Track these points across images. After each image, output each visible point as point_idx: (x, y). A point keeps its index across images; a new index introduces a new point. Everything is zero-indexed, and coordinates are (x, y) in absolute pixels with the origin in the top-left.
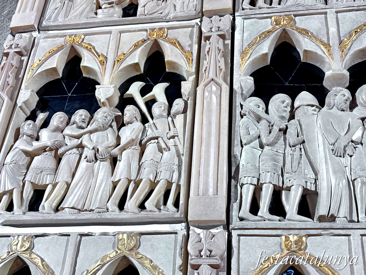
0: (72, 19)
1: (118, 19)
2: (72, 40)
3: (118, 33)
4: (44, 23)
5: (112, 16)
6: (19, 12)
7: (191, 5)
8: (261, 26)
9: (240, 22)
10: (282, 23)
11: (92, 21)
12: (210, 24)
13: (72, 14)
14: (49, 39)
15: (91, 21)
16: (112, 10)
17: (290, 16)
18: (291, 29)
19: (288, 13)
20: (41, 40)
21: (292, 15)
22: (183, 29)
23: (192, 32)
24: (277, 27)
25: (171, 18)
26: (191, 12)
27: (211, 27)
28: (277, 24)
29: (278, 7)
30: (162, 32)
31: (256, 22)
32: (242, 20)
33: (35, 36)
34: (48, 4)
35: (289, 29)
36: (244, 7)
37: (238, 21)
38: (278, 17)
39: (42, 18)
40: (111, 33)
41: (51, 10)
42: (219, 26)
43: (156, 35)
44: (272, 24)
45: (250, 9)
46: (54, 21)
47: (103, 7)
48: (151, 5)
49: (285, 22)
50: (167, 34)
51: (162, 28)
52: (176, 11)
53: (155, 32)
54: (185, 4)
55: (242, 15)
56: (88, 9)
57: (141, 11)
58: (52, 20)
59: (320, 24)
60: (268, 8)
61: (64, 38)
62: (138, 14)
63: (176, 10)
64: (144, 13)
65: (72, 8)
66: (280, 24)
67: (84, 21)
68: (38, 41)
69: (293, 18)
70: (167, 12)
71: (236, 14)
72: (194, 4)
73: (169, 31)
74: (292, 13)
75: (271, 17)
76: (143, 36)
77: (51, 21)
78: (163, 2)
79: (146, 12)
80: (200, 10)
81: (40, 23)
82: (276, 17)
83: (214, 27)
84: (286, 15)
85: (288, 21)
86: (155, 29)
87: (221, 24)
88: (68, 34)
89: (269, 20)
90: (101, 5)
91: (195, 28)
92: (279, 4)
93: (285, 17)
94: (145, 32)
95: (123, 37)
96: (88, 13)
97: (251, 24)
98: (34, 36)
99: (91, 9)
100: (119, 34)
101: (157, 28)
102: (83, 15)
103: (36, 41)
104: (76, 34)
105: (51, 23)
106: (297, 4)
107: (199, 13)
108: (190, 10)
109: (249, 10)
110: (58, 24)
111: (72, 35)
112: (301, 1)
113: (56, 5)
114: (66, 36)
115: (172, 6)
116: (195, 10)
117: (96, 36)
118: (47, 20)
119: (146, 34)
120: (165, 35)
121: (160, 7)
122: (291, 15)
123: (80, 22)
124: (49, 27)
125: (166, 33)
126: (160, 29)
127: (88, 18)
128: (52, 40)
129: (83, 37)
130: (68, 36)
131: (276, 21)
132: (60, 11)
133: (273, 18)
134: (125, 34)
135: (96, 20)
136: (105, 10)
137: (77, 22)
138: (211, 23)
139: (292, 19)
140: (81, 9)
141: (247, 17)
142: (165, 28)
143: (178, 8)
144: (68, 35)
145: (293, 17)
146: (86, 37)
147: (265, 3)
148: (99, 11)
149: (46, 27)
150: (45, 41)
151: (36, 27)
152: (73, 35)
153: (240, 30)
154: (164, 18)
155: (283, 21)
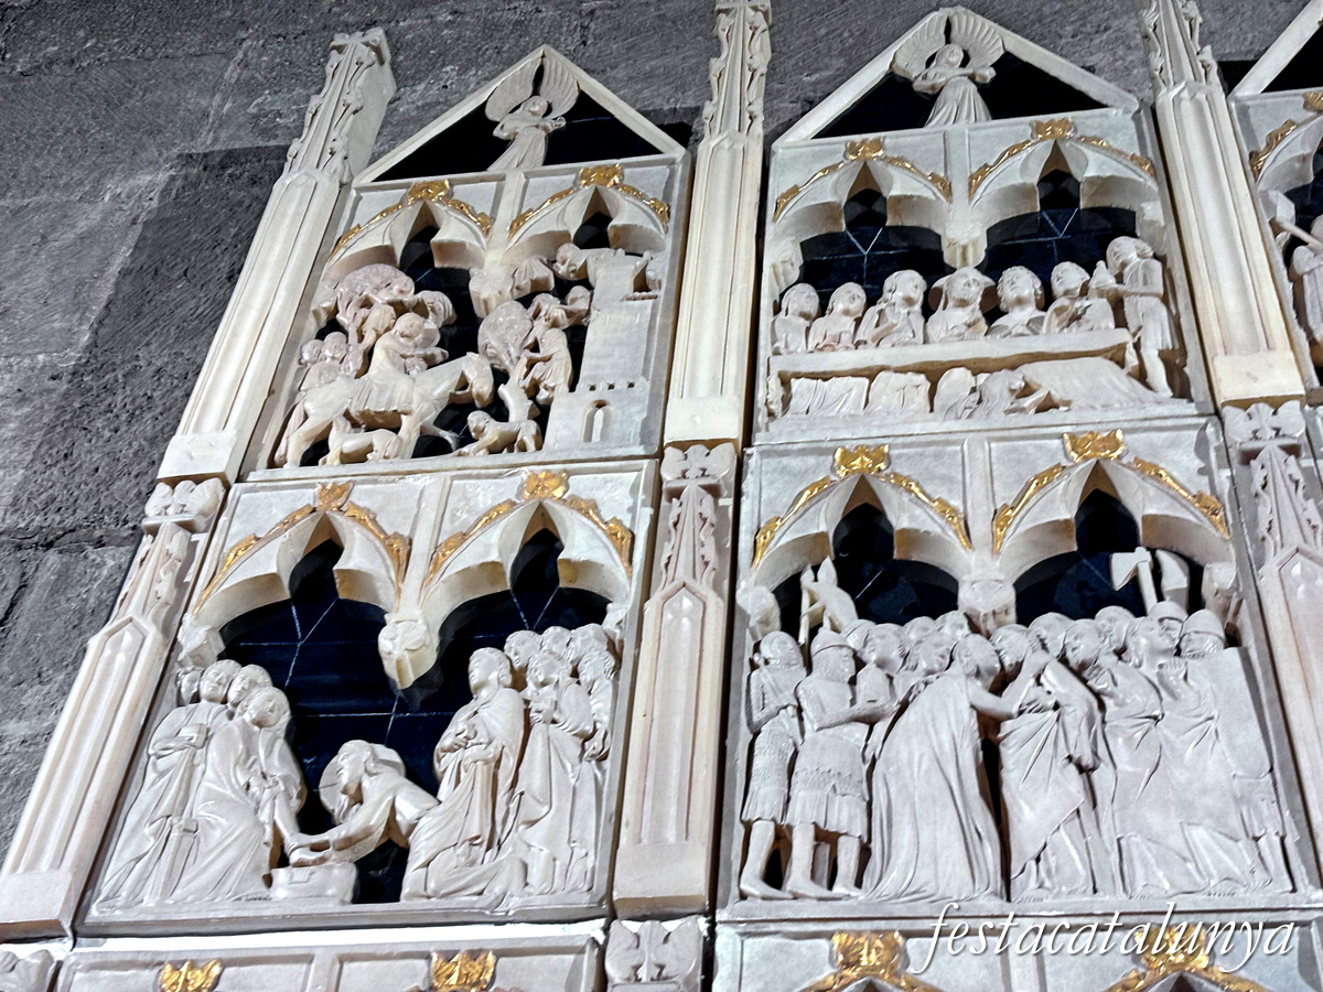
0: (189, 900)
1: (339, 909)
2: (181, 980)
3: (333, 964)
4: (95, 913)
5: (318, 896)
6: (15, 868)
7: (576, 871)
8: (798, 966)
9: (730, 948)
10: (864, 961)
11: (250, 913)
12: (633, 952)
13: (189, 882)
14: (106, 973)
15: (250, 911)
16: (319, 874)
17: (888, 938)
18: (892, 983)
19: (883, 925)
20: (78, 976)
21: (896, 934)
22: (549, 957)
23: (576, 967)
24: (848, 972)
25: (511, 913)
26: (574, 897)
27: (635, 963)
28: (847, 965)
29: (853, 894)
30: (479, 968)
31: (780, 948)
32: (738, 939)
33: (61, 958)
34: (115, 840)
35: (885, 983)
36: (744, 886)
37: (726, 940)
38: (851, 939)
39: (89, 893)
40: (311, 961)
41: (120, 865)
42: (661, 962)
43: (459, 979)
44: (832, 961)
45: (764, 898)
46: (126, 907)
47: (294, 858)
48: (447, 862)
49: (873, 957)
50: (494, 972)
51: (480, 951)
52: (527, 889)
53: (456, 963)
54: (558, 863)
55: (739, 919)
56: (241, 866)
57: (415, 883)
58: (121, 901)
59: (984, 972)
60: (821, 899)
61: (156, 970)
62: (406, 890)
63: (527, 884)
64: (425, 889)
65: (191, 860)
66: (858, 962)
67: (225, 910)
68: (67, 976)
69: (897, 944)
70: (498, 890)
71: (721, 915)
72: (585, 866)
73: (502, 960)
74: (895, 924)
75: (829, 936)
76: (416, 976)
77: (119, 904)
78: (487, 850)
79: (432, 885)
80: (603, 891)
81: (81, 909)
82: (844, 936)
83: (645, 964)
84: (877, 932)
85: (885, 955)
86: (455, 953)
87: (668, 955)
88: (171, 958)
89: (823, 942)
90: (287, 850)
91: (586, 956)
92: (859, 883)
93: (873, 936)
94: (422, 963)
95: (349, 975)
96: (242, 880)
97: (767, 957)
98: (58, 956)
99: (252, 866)
100: (337, 966)
101: (463, 949)
102: (226, 888)
103: (61, 978)
104: (194, 958)
105: (118, 912)
106: (914, 893)
107: (600, 903)
108: (573, 890)
109: (760, 901)
110: (141, 918)
111: (183, 962)
112: (926, 884)
113: (140, 845)
114: (161, 963)
115: (518, 868)
116: (590, 889)
117: (260, 968)
118: (106, 899)
119: (426, 969)
120: (488, 977)
121: (478, 870)
122: (894, 931)
123: (211, 915)
124: (109, 925)
125: (491, 971)
126: (474, 954)
127: (239, 899)
128: (115, 977)
129: (216, 970)
130: (168, 968)
131: (845, 951)
132: (151, 867)
133: (836, 939)
134: (355, 965)
135: (268, 910)
136: (300, 874)
137: (203, 916)
138: (638, 946)
139: (894, 949)
140: (219, 866)
141: (752, 928)
142: (487, 951)
143: (535, 876)
144: (170, 962)
145: (900, 940)
146: (230, 971)
147: (813, 877)
148: (281, 875)
149: (98, 925)
150: (90, 980)
151: (66, 925)
152: (186, 965)
153: (730, 976)
154: (487, 912)
155: (869, 953)
